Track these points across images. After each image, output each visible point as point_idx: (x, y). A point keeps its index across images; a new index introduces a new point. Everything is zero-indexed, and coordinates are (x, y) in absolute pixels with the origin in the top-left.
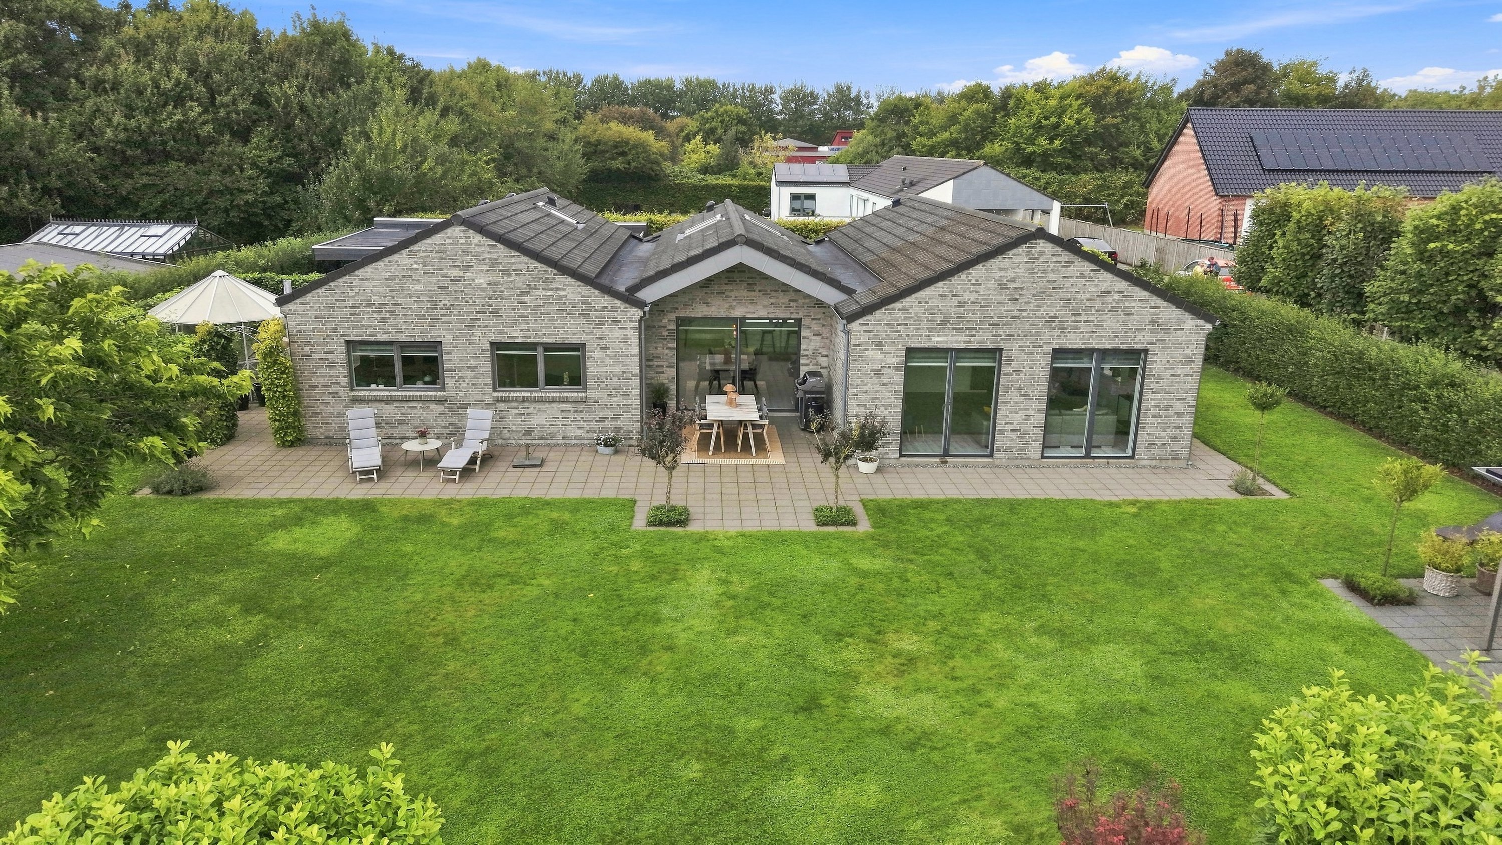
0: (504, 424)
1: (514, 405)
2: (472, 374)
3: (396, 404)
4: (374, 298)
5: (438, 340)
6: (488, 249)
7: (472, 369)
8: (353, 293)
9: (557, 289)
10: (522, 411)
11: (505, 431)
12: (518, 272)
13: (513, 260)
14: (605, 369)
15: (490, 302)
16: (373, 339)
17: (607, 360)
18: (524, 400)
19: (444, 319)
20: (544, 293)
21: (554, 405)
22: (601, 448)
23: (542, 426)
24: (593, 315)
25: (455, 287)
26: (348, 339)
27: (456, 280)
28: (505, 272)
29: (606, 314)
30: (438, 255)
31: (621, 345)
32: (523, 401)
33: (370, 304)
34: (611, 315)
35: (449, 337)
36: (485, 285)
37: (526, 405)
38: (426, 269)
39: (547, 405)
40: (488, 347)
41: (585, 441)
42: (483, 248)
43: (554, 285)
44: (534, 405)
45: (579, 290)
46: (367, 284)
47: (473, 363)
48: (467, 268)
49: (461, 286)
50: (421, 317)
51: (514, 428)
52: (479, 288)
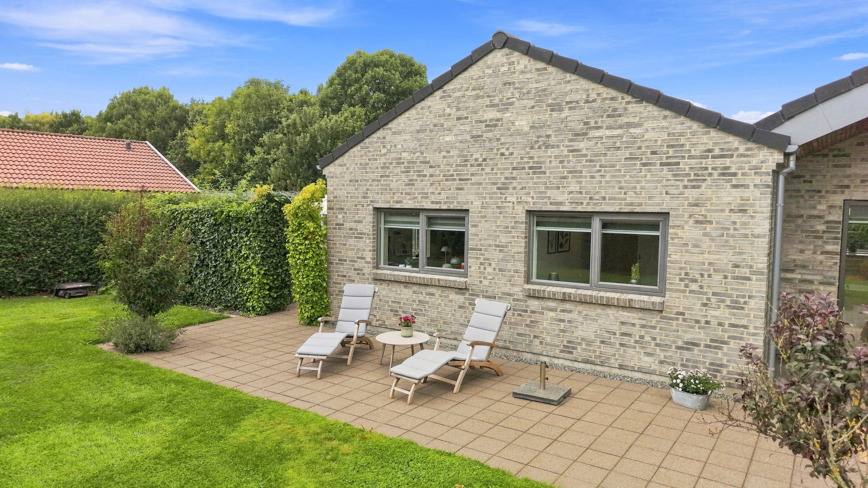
0: (537, 331)
1: (552, 304)
2: (501, 255)
3: (415, 288)
4: (404, 155)
5: (465, 207)
6: (534, 75)
7: (501, 248)
8: (384, 151)
9: (629, 125)
10: (562, 316)
11: (537, 342)
12: (573, 105)
13: (569, 87)
14: (701, 258)
15: (532, 153)
16: (398, 206)
17: (706, 243)
18: (565, 299)
19: (474, 179)
20: (608, 133)
21: (611, 312)
22: (677, 394)
23: (589, 343)
24: (685, 165)
25: (490, 135)
26: (377, 205)
27: (492, 125)
28: (556, 107)
29: (709, 162)
30: (474, 93)
31: (735, 217)
32: (563, 300)
33: (399, 162)
34: (719, 162)
35: (478, 203)
36: (526, 129)
37: (568, 306)
38: (459, 113)
39: (599, 310)
40: (522, 217)
41: (655, 378)
42: (528, 76)
43: (625, 120)
44: (580, 308)
45: (664, 123)
46: (398, 137)
47: (503, 239)
48: (506, 106)
49: (497, 133)
50: (448, 177)
51: (548, 339)
52: (519, 132)
